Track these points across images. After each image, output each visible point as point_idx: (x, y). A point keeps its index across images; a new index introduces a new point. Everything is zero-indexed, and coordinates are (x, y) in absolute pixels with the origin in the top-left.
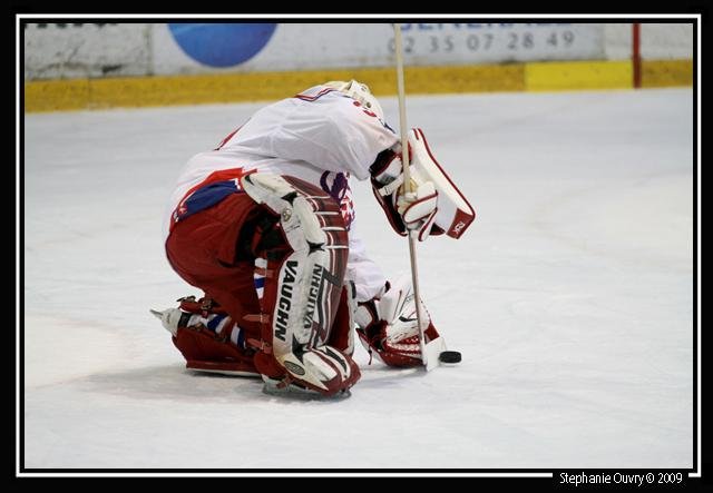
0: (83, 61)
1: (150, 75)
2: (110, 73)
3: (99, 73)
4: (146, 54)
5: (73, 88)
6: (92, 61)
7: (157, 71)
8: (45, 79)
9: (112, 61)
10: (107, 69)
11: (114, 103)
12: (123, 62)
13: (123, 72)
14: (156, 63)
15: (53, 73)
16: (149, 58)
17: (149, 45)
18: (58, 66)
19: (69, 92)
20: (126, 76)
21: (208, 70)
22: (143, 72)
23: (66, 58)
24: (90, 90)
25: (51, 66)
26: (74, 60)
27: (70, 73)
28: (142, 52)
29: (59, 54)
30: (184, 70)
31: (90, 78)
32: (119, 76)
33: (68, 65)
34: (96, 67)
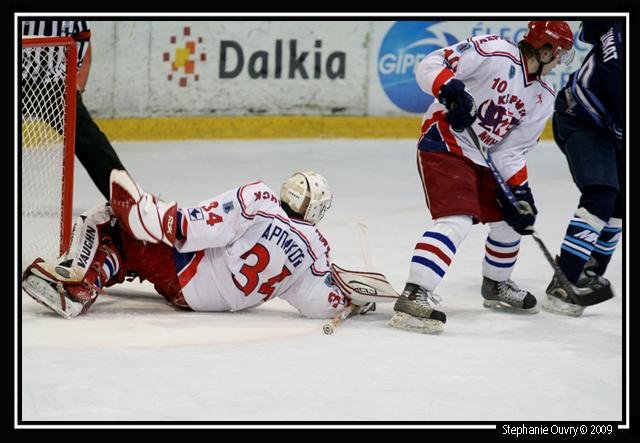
0: (320, 104)
1: (365, 115)
2: (337, 113)
3: (329, 113)
4: (364, 101)
5: (310, 123)
6: (325, 104)
7: (370, 113)
8: (292, 115)
9: (340, 105)
10: (335, 110)
11: (339, 134)
12: (347, 105)
13: (346, 112)
14: (371, 106)
15: (297, 111)
16: (366, 104)
17: (366, 95)
18: (300, 106)
19: (307, 125)
20: (349, 116)
21: (407, 114)
22: (360, 113)
23: (307, 101)
24: (323, 125)
25: (296, 106)
26: (313, 102)
27: (309, 112)
28: (361, 99)
29: (302, 98)
30: (390, 114)
31: (323, 116)
32: (344, 116)
33: (308, 106)
34: (327, 108)
